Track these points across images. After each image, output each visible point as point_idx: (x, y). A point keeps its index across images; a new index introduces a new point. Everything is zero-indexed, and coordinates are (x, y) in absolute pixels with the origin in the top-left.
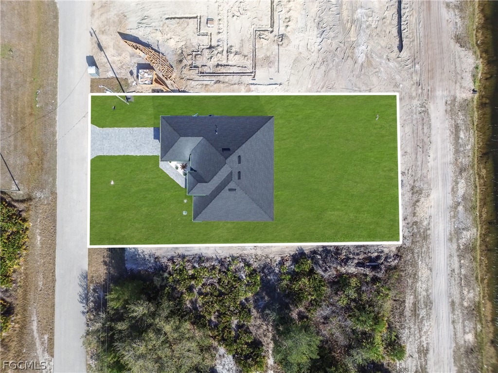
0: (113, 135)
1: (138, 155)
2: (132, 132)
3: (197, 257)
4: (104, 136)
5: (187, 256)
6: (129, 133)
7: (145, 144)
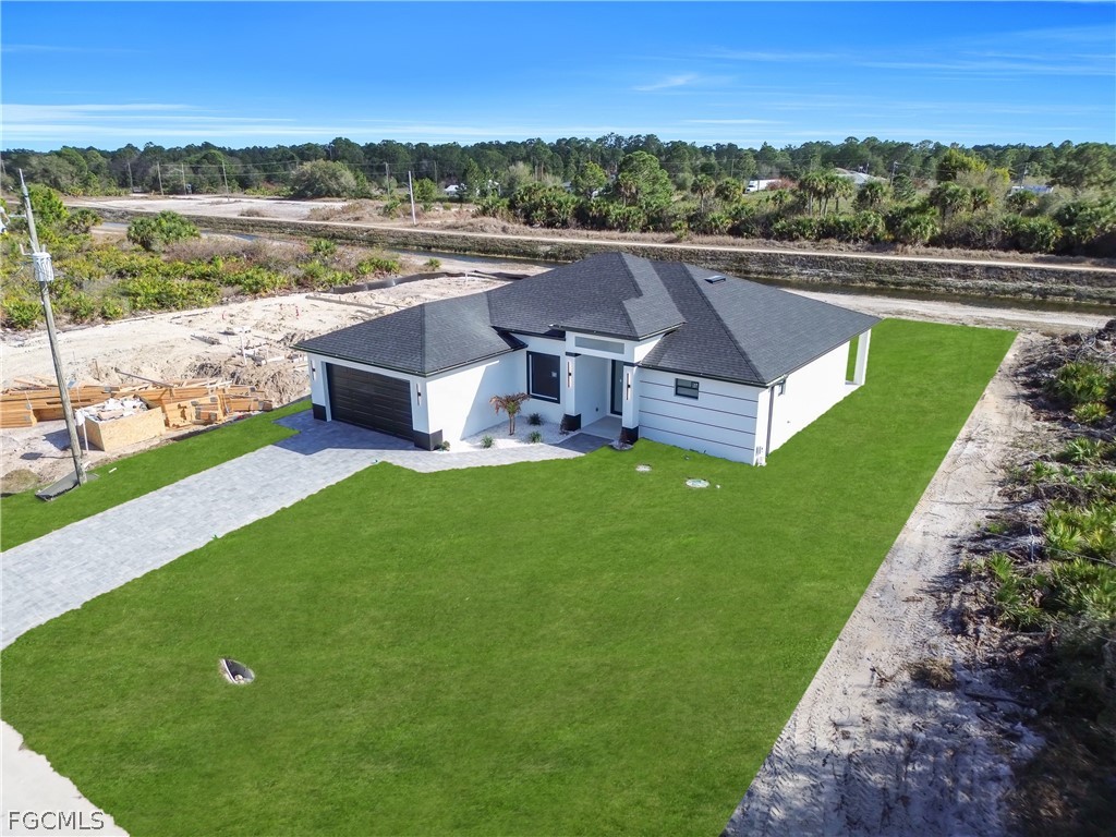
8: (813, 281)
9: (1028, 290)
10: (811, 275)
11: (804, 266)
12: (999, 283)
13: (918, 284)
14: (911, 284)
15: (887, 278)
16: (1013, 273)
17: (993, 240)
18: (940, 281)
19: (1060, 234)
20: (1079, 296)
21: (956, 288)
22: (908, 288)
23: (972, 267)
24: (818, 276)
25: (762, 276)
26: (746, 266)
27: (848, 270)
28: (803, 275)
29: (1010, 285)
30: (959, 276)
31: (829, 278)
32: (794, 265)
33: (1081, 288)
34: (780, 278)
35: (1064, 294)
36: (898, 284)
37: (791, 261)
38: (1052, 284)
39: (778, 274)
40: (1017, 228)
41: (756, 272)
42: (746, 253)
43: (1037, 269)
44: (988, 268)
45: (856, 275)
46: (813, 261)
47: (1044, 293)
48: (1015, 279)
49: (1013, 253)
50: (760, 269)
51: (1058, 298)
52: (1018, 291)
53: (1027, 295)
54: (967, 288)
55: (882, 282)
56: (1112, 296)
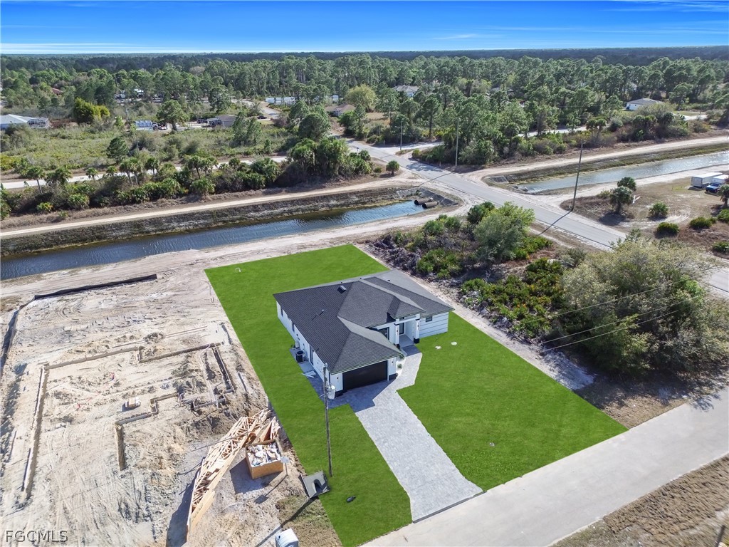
0: (408, 468)
1: (416, 417)
2: (383, 440)
3: (496, 326)
4: (420, 483)
5: (505, 332)
6: (386, 444)
7: (390, 415)
8: (189, 229)
9: (284, 212)
10: (186, 226)
12: (272, 211)
13: (240, 219)
14: (238, 219)
15: (226, 219)
18: (248, 215)
19: (264, 179)
20: (303, 211)
21: (258, 217)
22: (238, 222)
24: (190, 225)
25: (159, 233)
26: (144, 229)
27: (202, 219)
28: (181, 226)
29: (277, 211)
30: (255, 211)
31: (197, 225)
33: (301, 206)
34: (170, 231)
35: (297, 210)
36: (232, 221)
37: (170, 219)
38: (290, 207)
39: (167, 229)
41: (153, 231)
46: (182, 218)
47: (290, 212)
48: (277, 208)
49: (253, 192)
50: (154, 229)
51: (297, 213)
52: (282, 213)
53: (286, 214)
54: (262, 216)
55: (224, 222)
56: (313, 208)
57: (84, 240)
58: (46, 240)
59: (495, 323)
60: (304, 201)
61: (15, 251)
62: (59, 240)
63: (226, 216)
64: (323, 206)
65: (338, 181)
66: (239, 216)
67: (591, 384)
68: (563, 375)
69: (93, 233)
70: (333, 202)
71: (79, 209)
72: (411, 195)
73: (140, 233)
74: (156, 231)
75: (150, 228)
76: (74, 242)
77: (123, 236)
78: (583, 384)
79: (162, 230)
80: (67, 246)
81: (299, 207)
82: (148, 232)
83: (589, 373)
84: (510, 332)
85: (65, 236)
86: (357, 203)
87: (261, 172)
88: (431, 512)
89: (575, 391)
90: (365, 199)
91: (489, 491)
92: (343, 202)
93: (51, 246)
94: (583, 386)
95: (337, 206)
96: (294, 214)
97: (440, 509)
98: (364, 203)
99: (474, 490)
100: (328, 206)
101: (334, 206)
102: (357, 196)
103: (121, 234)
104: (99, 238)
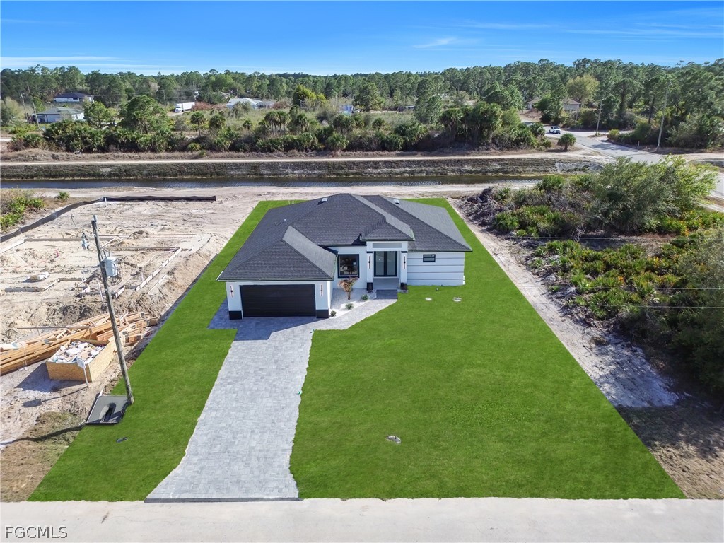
8: (302, 177)
9: (406, 172)
10: (299, 174)
11: (294, 169)
12: (392, 170)
13: (356, 173)
14: (353, 174)
15: (341, 172)
16: (397, 164)
17: (373, 146)
18: (366, 171)
19: (403, 141)
20: (427, 173)
21: (375, 174)
22: (352, 176)
23: (378, 162)
24: (304, 173)
25: (272, 177)
27: (319, 169)
28: (295, 174)
29: (398, 170)
30: (374, 168)
31: (310, 174)
32: (287, 168)
33: (427, 168)
34: (282, 177)
35: (421, 172)
36: (346, 175)
37: (286, 165)
38: (414, 168)
39: (280, 174)
40: (382, 138)
41: (267, 174)
42: (257, 163)
43: (406, 161)
44: (385, 162)
45: (324, 172)
46: (298, 166)
47: (413, 172)
48: (399, 167)
49: (386, 152)
50: (269, 172)
51: (419, 175)
52: (402, 173)
53: (406, 175)
54: (379, 174)
55: (338, 174)
56: (440, 171)
57: (205, 174)
58: (174, 169)
59: (554, 293)
60: (432, 163)
61: (147, 175)
62: (184, 171)
63: (342, 168)
64: (453, 171)
65: (488, 149)
66: (355, 171)
67: (666, 407)
68: (618, 379)
69: (214, 169)
70: (467, 168)
71: (219, 151)
72: (575, 170)
73: (255, 174)
74: (269, 175)
75: (265, 171)
76: (195, 175)
77: (239, 175)
78: (649, 402)
79: (276, 174)
80: (189, 177)
81: (424, 168)
82: (262, 175)
83: (671, 389)
84: (567, 306)
85: (191, 168)
86: (497, 171)
87: (403, 135)
88: (184, 496)
89: (621, 410)
90: (509, 168)
91: (306, 501)
92: (479, 168)
93: (176, 175)
94: (646, 405)
95: (471, 172)
96: (416, 175)
97: (204, 496)
98: (508, 172)
99: (285, 490)
100: (460, 171)
101: (467, 171)
102: (499, 164)
103: (237, 173)
104: (218, 174)
